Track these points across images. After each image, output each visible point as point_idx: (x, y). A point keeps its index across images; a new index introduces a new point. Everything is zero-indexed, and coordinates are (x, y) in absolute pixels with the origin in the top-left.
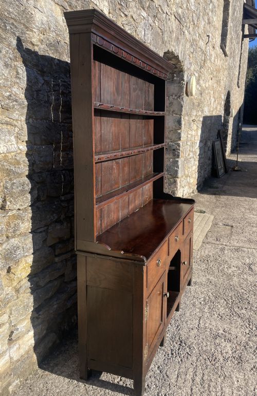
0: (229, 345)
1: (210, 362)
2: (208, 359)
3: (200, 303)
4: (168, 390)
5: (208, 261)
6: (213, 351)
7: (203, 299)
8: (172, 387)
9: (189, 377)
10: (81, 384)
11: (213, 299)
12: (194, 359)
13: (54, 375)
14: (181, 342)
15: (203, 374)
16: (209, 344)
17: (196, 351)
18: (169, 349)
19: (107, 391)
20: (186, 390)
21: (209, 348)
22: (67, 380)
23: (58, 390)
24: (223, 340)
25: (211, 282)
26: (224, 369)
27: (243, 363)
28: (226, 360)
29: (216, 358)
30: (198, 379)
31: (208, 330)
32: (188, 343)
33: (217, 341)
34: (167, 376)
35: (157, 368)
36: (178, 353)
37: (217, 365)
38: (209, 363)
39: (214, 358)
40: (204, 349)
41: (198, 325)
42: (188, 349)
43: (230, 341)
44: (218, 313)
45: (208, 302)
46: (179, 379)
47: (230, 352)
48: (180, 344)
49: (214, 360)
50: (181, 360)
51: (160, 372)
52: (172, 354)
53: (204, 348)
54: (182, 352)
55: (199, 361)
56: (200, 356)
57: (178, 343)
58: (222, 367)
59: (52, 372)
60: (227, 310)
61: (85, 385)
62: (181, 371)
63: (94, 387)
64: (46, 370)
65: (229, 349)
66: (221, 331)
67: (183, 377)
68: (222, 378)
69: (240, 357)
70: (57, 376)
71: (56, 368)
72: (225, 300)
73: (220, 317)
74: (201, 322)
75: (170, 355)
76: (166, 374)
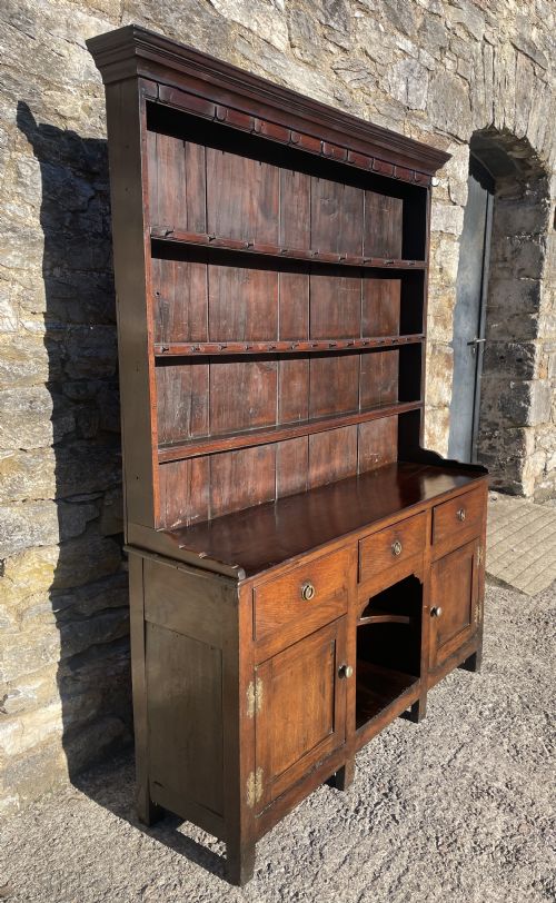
0: (503, 817)
1: (438, 847)
2: (437, 838)
3: (481, 713)
4: (306, 886)
5: (547, 623)
6: (457, 823)
7: (490, 705)
8: (320, 879)
9: (369, 869)
10: (135, 830)
11: (517, 707)
12: (404, 831)
13: (93, 803)
14: (390, 789)
15: (407, 870)
16: (454, 805)
17: (414, 816)
18: (356, 799)
19: (179, 856)
20: (347, 894)
21: (449, 815)
22: (113, 817)
23: (85, 834)
24: (494, 804)
25: (530, 671)
26: (464, 870)
27: (518, 867)
28: (478, 849)
29: (456, 841)
30: (387, 878)
31: (469, 775)
32: (406, 794)
33: (478, 804)
34: (321, 855)
35: (306, 834)
36: (372, 813)
37: (450, 856)
38: (432, 848)
39: (451, 840)
40: (437, 815)
41: (450, 761)
42: (398, 807)
43: (512, 811)
44: (513, 742)
45: (501, 713)
46: (345, 867)
47: (498, 835)
48: (385, 795)
49: (449, 846)
50: (371, 829)
51: (311, 843)
52: (357, 811)
53: (439, 814)
54: (381, 811)
55: (411, 838)
56: (421, 828)
57: (383, 791)
58: (459, 863)
59: (92, 796)
60: (540, 739)
61: (142, 836)
62: (357, 850)
63: (157, 842)
64: (82, 791)
65: (499, 825)
66: (500, 785)
67: (355, 865)
68: (449, 887)
69: (518, 851)
70: (98, 806)
71: (104, 791)
72: (547, 716)
73: (513, 752)
74: (458, 756)
75: (351, 813)
76: (321, 849)
